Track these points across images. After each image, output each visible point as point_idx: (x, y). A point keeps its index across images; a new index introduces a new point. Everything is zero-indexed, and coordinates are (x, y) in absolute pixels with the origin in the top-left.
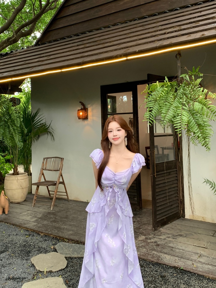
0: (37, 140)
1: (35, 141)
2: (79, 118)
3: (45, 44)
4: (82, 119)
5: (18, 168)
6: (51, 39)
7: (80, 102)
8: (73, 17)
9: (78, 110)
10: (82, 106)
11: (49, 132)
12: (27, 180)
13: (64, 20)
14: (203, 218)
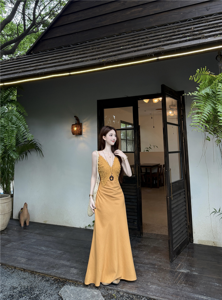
2: (73, 133)
3: (39, 53)
6: (45, 48)
7: (75, 117)
14: (214, 242)
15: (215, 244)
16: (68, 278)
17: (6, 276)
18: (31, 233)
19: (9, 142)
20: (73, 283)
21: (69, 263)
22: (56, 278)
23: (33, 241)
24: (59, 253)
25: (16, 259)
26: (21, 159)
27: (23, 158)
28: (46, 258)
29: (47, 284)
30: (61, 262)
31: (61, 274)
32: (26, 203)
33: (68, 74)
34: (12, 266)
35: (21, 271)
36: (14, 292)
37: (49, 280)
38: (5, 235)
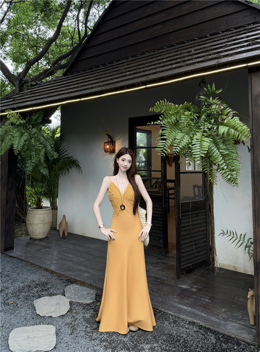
2: (106, 151)
4: (109, 152)
6: (79, 69)
7: (107, 135)
8: (102, 47)
9: (104, 143)
10: (109, 139)
13: (93, 50)
14: (234, 267)
15: (235, 269)
16: (77, 279)
17: (31, 273)
18: (66, 242)
19: (36, 160)
20: (80, 284)
21: (85, 269)
22: (69, 278)
23: (64, 249)
24: (81, 261)
25: (43, 261)
26: (64, 175)
27: (65, 174)
28: (68, 263)
29: (60, 282)
30: (78, 267)
31: (73, 276)
32: (64, 215)
33: (79, 100)
34: (38, 266)
35: (44, 270)
36: (32, 284)
37: (63, 279)
38: (43, 242)
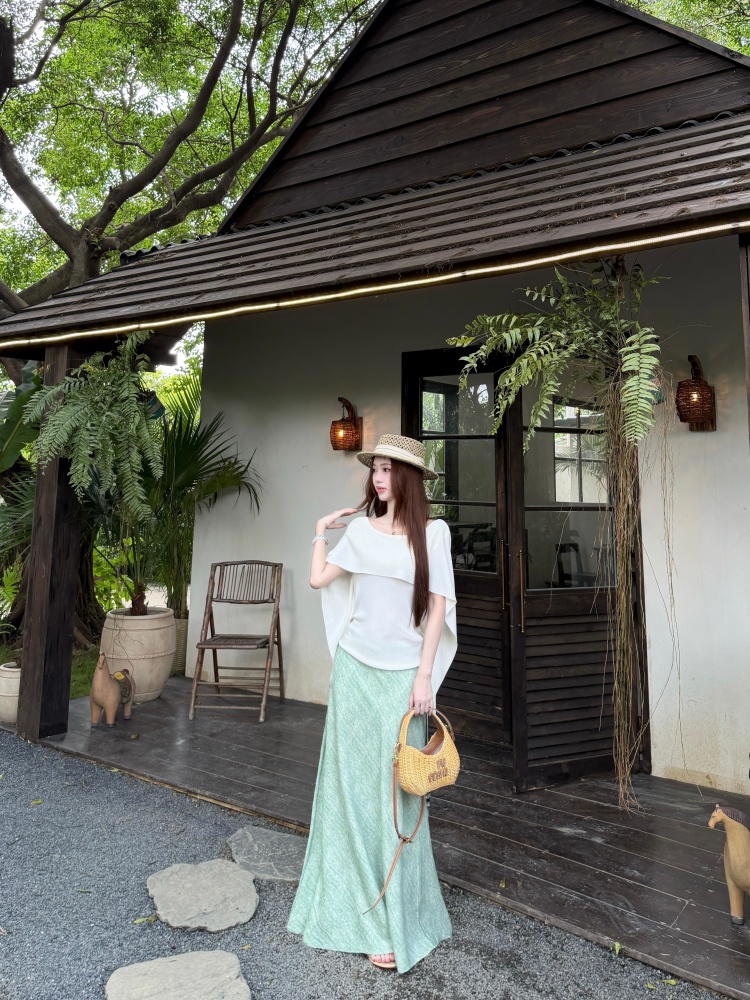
0: (208, 507)
1: (204, 510)
2: (336, 448)
3: (249, 229)
4: (345, 449)
5: (147, 594)
6: (264, 215)
7: (340, 399)
8: (329, 158)
9: (334, 423)
10: (346, 412)
11: (245, 484)
12: (172, 631)
13: (305, 164)
15: (710, 782)
